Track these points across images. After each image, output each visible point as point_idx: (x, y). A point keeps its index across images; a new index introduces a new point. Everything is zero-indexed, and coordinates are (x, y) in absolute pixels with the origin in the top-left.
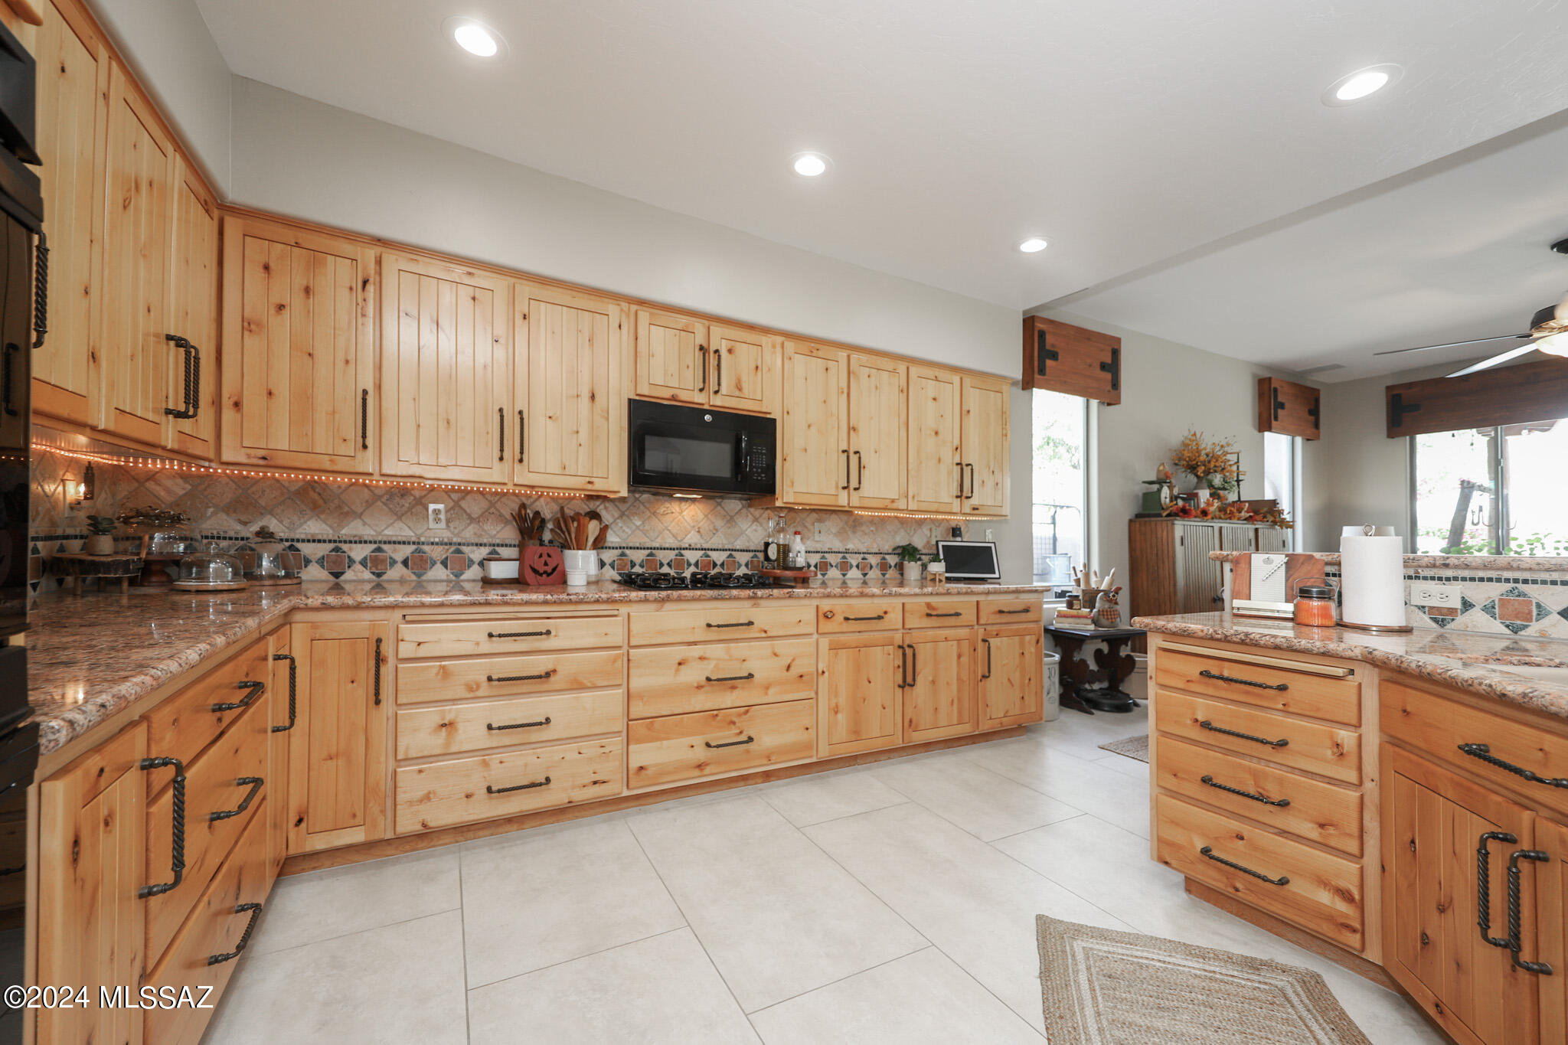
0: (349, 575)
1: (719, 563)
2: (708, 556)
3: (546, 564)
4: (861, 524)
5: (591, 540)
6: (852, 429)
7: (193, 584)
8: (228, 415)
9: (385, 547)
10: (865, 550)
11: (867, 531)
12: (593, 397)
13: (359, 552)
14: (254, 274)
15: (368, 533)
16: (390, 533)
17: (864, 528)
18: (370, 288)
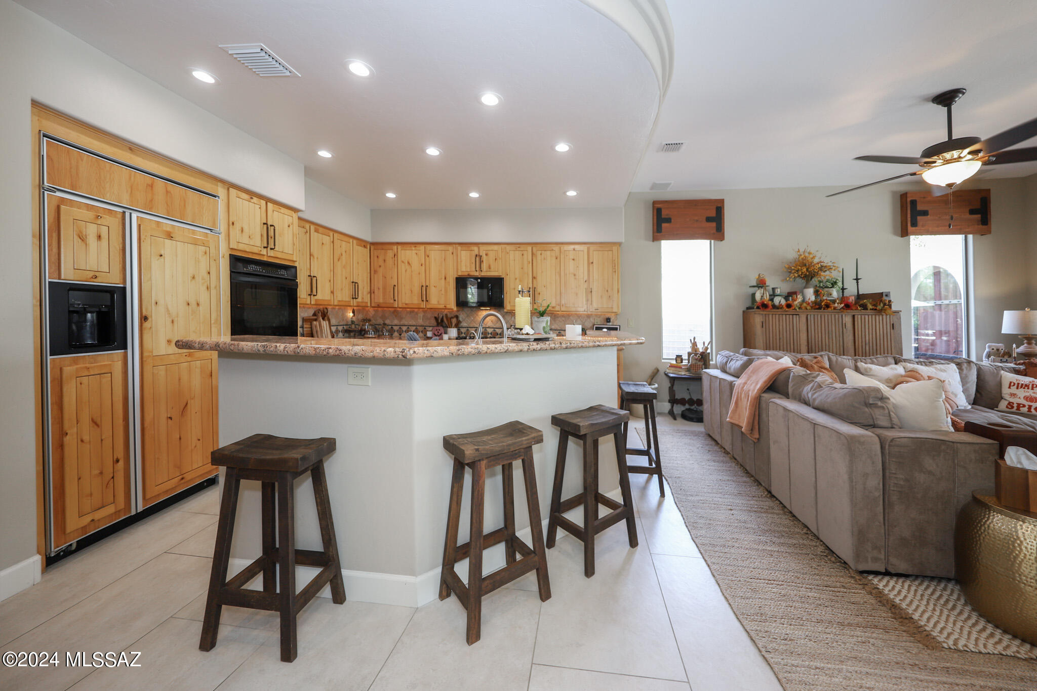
0: (402, 335)
1: (499, 333)
2: (495, 331)
3: (438, 332)
4: (558, 317)
5: (453, 325)
6: (534, 278)
7: (368, 336)
8: (372, 295)
9: (410, 327)
10: (560, 329)
11: (561, 320)
12: (445, 278)
13: (404, 328)
14: (376, 258)
15: (406, 323)
16: (411, 323)
17: (559, 319)
18: (396, 256)
